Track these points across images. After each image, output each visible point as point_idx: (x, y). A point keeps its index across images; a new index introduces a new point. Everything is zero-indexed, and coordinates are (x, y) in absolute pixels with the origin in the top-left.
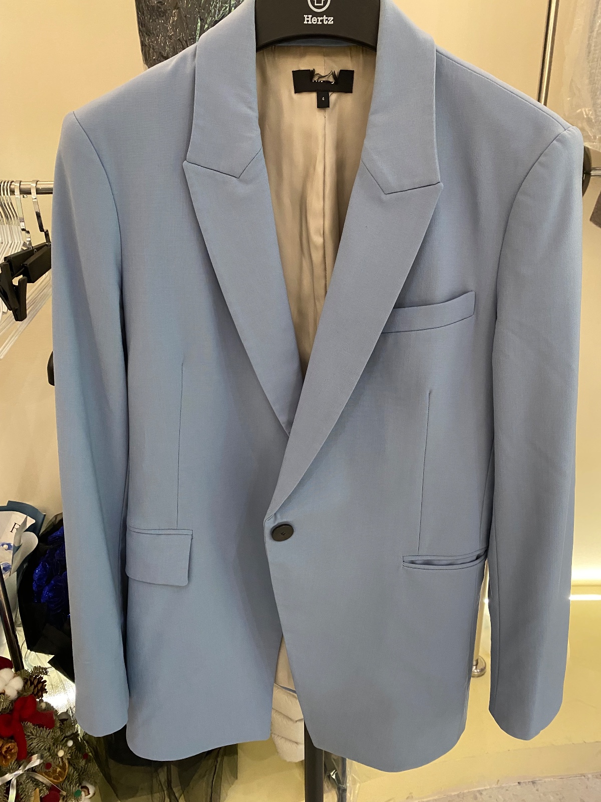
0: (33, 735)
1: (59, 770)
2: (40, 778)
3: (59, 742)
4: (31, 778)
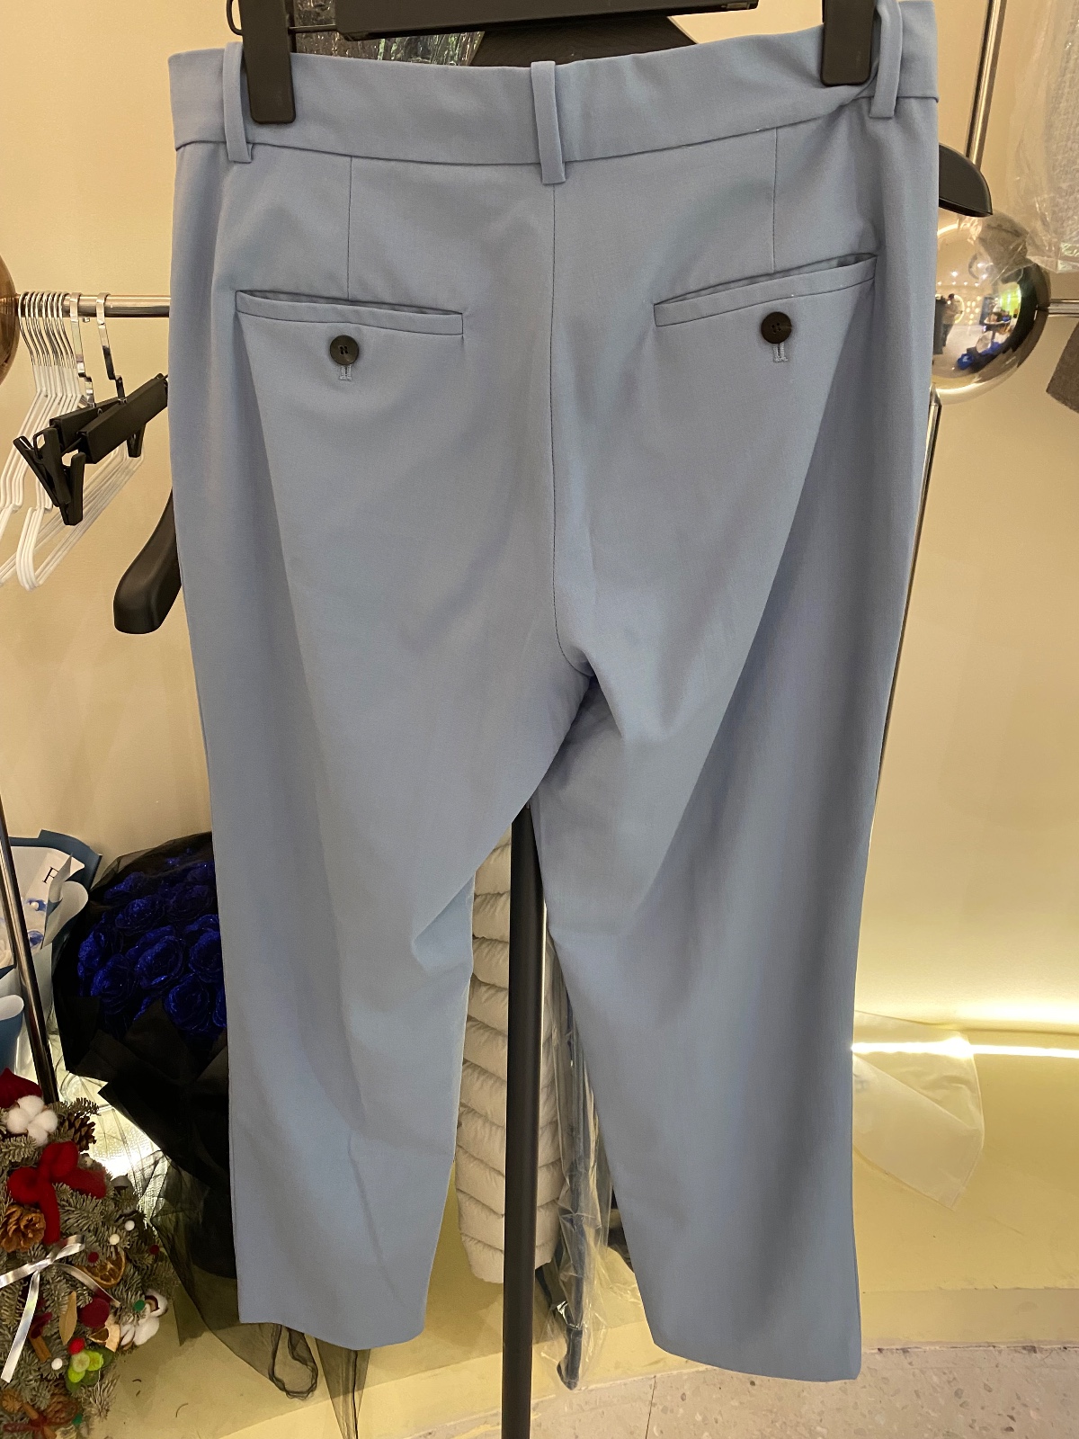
0: (70, 1205)
1: (109, 1266)
2: (79, 1275)
3: (112, 1222)
4: (65, 1273)
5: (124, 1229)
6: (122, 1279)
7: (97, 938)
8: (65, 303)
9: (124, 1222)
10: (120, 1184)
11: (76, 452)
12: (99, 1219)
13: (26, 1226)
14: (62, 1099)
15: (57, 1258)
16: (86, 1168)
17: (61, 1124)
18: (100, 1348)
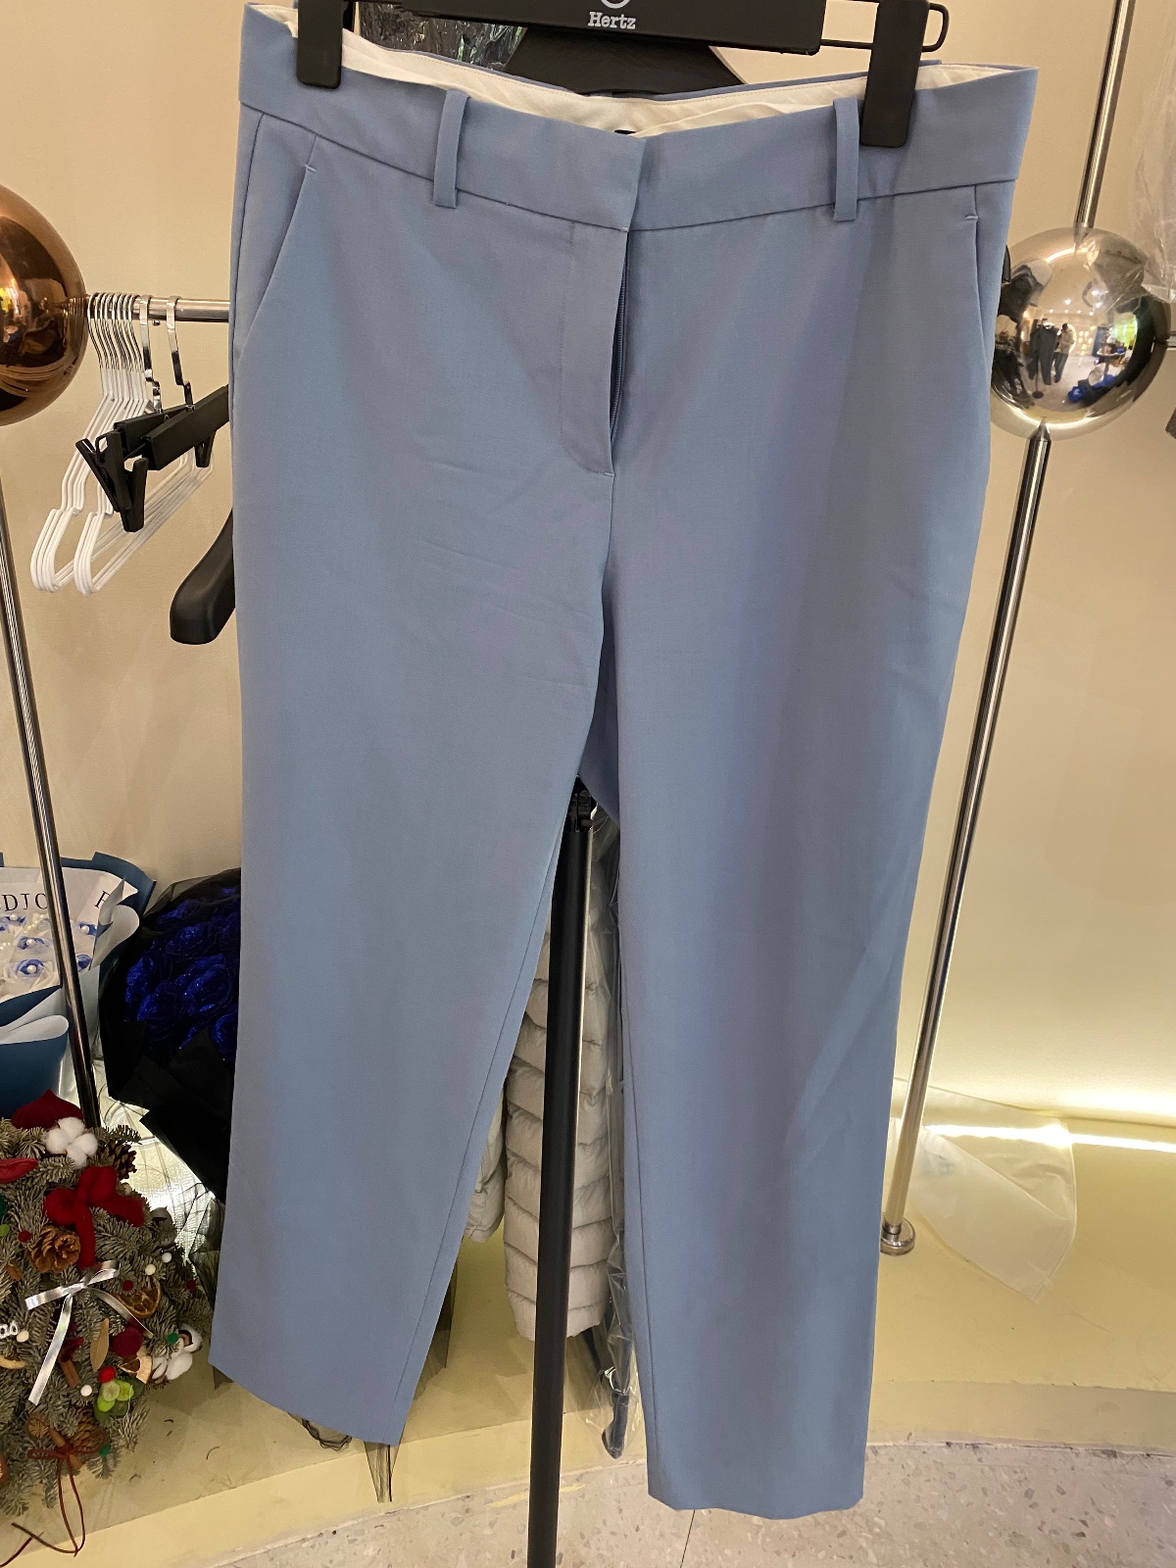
0: (106, 1231)
1: (144, 1297)
2: (112, 1302)
3: (149, 1253)
4: (98, 1299)
5: (161, 1260)
6: (157, 1311)
7: (146, 964)
8: (136, 305)
9: (161, 1254)
10: (160, 1215)
11: (140, 457)
12: (135, 1248)
13: (60, 1247)
14: (103, 1125)
15: (91, 1283)
16: (125, 1196)
17: (100, 1150)
18: (131, 1378)
